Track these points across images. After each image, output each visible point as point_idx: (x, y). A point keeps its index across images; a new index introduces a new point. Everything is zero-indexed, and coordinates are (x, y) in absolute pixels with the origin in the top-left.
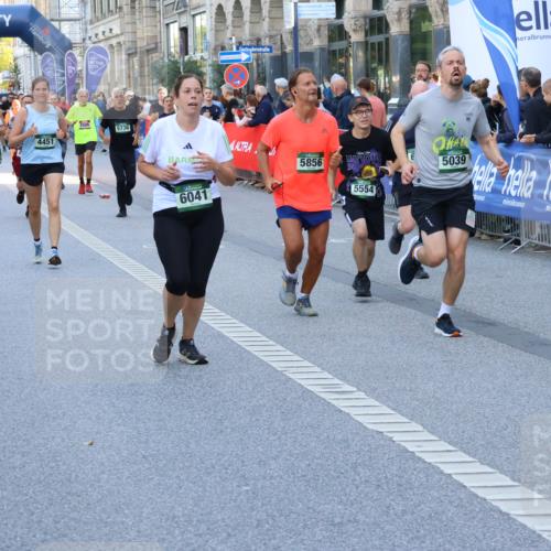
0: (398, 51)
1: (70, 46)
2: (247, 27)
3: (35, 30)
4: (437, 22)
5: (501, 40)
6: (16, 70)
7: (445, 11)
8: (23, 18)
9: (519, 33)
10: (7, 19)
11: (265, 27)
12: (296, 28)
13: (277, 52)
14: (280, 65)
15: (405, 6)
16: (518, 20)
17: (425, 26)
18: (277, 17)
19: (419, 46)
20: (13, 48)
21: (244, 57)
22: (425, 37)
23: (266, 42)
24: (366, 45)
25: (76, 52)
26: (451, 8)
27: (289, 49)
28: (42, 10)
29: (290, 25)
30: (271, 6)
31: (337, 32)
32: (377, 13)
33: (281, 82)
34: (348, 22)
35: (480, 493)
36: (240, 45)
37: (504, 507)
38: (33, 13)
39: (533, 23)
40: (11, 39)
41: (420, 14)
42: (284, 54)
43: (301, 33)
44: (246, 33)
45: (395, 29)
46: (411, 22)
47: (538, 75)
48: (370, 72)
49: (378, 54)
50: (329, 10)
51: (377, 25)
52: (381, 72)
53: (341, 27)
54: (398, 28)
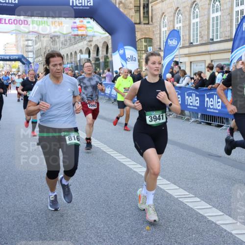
0: (102, 65)
1: (30, 63)
2: (69, 59)
3: (23, 60)
4: (110, 59)
5: (124, 63)
6: (19, 68)
7: (112, 57)
8: (21, 57)
9: (127, 62)
10: (17, 58)
11: (73, 60)
12: (80, 60)
13: (76, 65)
14: (76, 68)
15: (103, 56)
16: (127, 60)
17: (108, 60)
18: (76, 58)
19: (106, 64)
20: (18, 64)
21: (69, 66)
22: (108, 62)
23: (73, 63)
24: (95, 64)
25: (32, 64)
26: (113, 57)
27: (78, 64)
28: (25, 56)
29: (79, 59)
30: (75, 55)
31: (89, 61)
32: (97, 57)
33: (76, 71)
34: (91, 59)
35: (119, 160)
36: (68, 63)
37: (124, 163)
38: (23, 56)
39: (130, 60)
40: (17, 62)
41: (106, 58)
42: (77, 66)
43: (81, 61)
44: (69, 61)
45: (101, 61)
46: (105, 59)
47: (131, 71)
48: (96, 70)
49: (98, 65)
50: (87, 56)
51: (97, 59)
52: (98, 70)
53: (90, 60)
54: (102, 60)
